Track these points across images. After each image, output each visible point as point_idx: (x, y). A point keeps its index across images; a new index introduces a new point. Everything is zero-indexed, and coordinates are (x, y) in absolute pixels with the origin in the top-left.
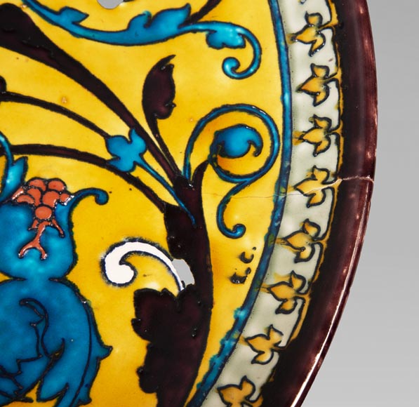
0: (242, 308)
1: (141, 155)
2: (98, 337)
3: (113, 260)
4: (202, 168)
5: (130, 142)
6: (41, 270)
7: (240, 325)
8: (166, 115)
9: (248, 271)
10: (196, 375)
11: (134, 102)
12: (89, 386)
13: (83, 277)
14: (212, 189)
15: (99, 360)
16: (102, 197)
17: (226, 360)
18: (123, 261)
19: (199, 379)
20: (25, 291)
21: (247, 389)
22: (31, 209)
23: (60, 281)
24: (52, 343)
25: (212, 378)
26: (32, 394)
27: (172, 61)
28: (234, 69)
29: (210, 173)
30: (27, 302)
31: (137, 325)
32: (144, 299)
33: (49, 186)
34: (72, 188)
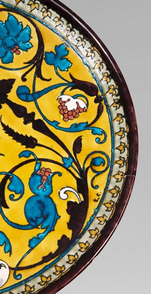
0: (96, 209)
1: (71, 163)
2: (57, 213)
3: (62, 192)
4: (88, 168)
5: (68, 159)
6: (43, 193)
7: (95, 213)
8: (79, 153)
9: (99, 198)
10: (83, 226)
11: (70, 148)
12: (54, 226)
13: (54, 196)
14: (90, 175)
15: (57, 219)
16: (60, 175)
17: (91, 223)
18: (65, 193)
19: (84, 227)
20: (39, 199)
21: (97, 231)
22: (41, 176)
23: (48, 197)
24: (45, 214)
25: (87, 227)
26: (40, 227)
27: (82, 137)
28: (99, 141)
29: (90, 170)
30: (39, 202)
31: (67, 211)
32: (70, 204)
33: (47, 170)
34: (53, 171)
